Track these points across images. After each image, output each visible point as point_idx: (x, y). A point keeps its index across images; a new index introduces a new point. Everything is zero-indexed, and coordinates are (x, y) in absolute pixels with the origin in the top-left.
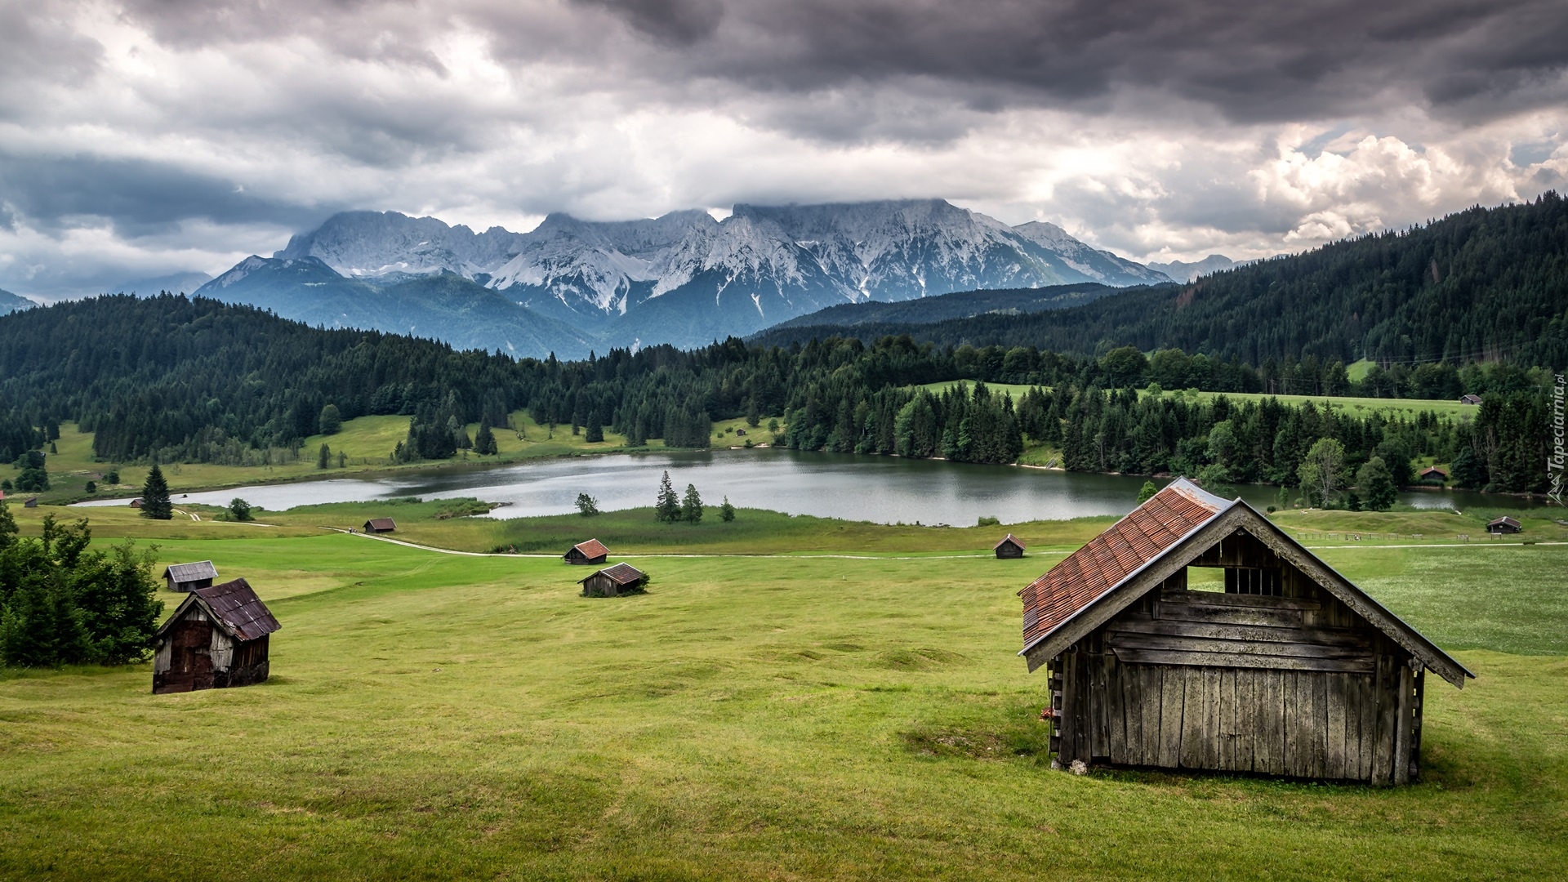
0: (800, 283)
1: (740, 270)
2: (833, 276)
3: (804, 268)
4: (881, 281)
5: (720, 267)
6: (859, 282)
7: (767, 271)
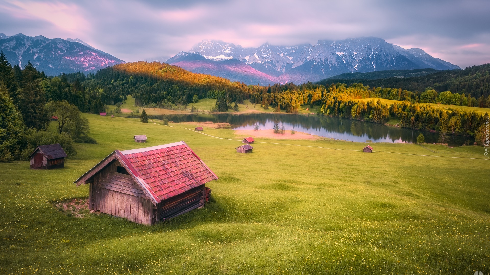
0: (336, 66)
1: (319, 61)
2: (347, 64)
3: (338, 61)
4: (362, 66)
5: (313, 60)
6: (355, 66)
7: (327, 61)
